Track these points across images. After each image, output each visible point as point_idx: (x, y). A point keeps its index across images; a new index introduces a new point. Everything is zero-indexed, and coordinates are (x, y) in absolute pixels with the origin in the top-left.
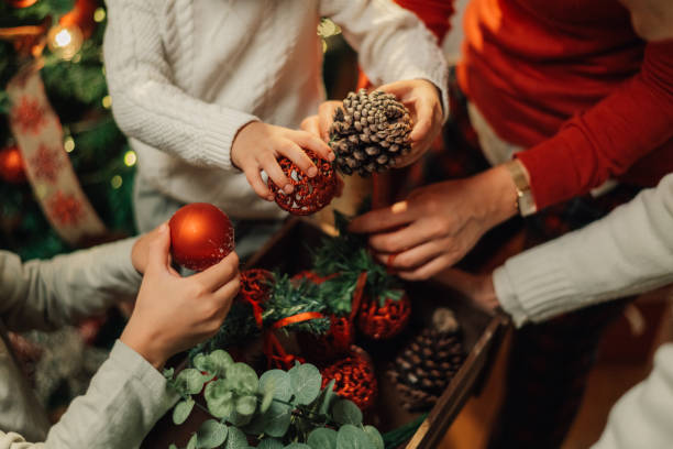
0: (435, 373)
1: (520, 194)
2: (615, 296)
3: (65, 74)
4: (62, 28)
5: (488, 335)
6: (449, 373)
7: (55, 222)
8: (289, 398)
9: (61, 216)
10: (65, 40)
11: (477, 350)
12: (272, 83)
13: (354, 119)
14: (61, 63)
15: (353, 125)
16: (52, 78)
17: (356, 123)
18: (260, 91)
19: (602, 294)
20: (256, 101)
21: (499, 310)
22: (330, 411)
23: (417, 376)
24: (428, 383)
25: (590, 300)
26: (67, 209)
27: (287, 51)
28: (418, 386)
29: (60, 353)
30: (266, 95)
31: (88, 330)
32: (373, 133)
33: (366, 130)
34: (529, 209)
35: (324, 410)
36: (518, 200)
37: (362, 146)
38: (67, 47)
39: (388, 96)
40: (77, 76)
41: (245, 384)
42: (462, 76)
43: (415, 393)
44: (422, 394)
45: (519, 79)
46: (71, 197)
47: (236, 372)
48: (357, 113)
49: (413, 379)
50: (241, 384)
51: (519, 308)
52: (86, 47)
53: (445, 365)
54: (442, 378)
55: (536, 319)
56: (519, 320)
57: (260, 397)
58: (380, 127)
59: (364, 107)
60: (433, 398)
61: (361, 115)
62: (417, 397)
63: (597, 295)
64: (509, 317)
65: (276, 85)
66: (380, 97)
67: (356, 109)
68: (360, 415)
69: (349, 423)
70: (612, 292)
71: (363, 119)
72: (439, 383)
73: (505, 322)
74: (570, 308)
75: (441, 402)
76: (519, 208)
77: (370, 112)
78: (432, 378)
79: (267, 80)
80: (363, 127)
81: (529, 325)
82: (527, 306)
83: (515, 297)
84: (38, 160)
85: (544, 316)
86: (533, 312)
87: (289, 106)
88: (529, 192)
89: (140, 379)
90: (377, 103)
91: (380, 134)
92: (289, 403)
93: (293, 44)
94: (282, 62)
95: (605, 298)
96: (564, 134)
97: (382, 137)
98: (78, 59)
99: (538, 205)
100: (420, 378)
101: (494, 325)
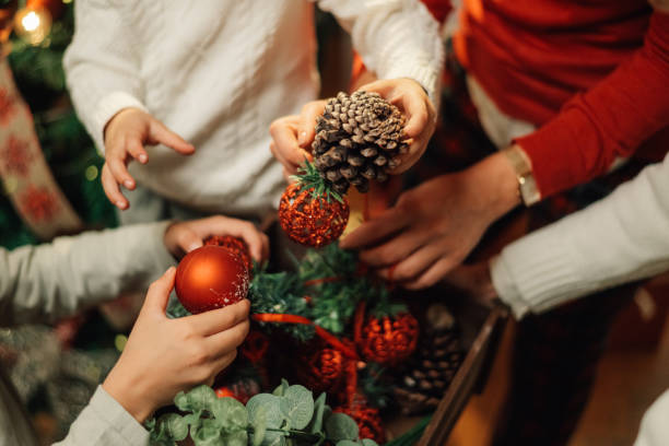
0: (433, 374)
1: (522, 181)
2: (622, 281)
3: (33, 60)
4: (30, 11)
5: (488, 330)
6: (449, 373)
7: (28, 218)
8: (280, 423)
9: (34, 211)
10: (32, 23)
11: (477, 347)
12: (252, 71)
13: (341, 122)
14: (29, 48)
15: (341, 128)
16: (20, 64)
17: (344, 125)
18: (238, 82)
19: (608, 280)
20: (235, 92)
21: (498, 302)
22: (324, 429)
23: (414, 378)
24: (426, 385)
25: (595, 287)
26: (41, 204)
27: (267, 38)
28: (416, 389)
29: (37, 356)
30: (244, 85)
31: (65, 331)
32: (366, 133)
33: (357, 131)
34: (533, 197)
35: (317, 429)
36: (519, 187)
37: (355, 150)
38: (35, 32)
39: (371, 94)
40: (46, 62)
41: (235, 421)
42: (460, 48)
43: (413, 396)
44: (420, 397)
45: (523, 50)
46: (44, 190)
47: (222, 406)
48: (343, 116)
49: (410, 382)
50: (230, 421)
51: (520, 298)
52: (55, 30)
53: (444, 365)
54: (441, 378)
55: (538, 310)
56: (520, 311)
57: (251, 430)
58: (371, 125)
59: (349, 108)
60: (432, 401)
61: (348, 117)
62: (415, 401)
63: (602, 282)
64: (508, 308)
65: (256, 74)
66: (363, 96)
67: (341, 112)
68: (356, 428)
69: (345, 439)
70: (619, 277)
71: (351, 121)
72: (439, 384)
73: (504, 314)
74: (574, 296)
75: (443, 405)
76: (521, 197)
77: (357, 112)
78: (430, 380)
79: (245, 69)
80: (353, 128)
81: (530, 317)
82: (528, 296)
83: (514, 287)
84: (8, 152)
85: (547, 306)
86: (534, 303)
87: (273, 97)
88: (530, 178)
89: (119, 431)
90: (361, 102)
91: (372, 133)
92: (281, 430)
93: (273, 31)
94: (261, 51)
95: (612, 284)
96: (565, 116)
97: (375, 134)
98: (48, 44)
99: (543, 191)
100: (418, 381)
101: (493, 318)
